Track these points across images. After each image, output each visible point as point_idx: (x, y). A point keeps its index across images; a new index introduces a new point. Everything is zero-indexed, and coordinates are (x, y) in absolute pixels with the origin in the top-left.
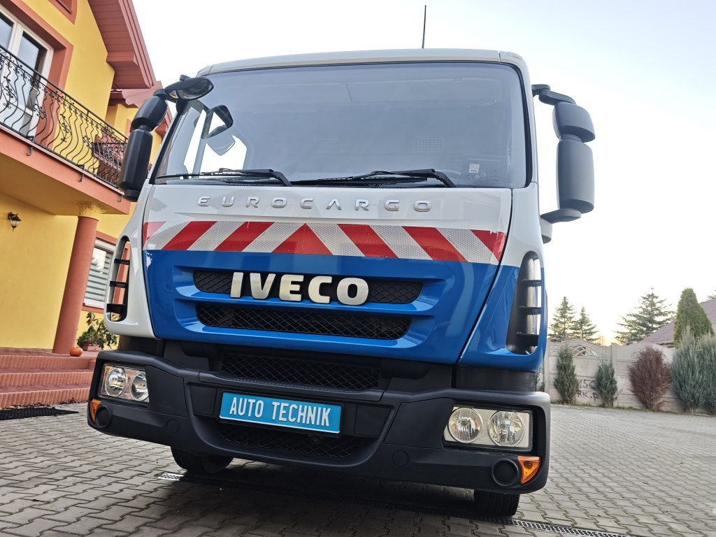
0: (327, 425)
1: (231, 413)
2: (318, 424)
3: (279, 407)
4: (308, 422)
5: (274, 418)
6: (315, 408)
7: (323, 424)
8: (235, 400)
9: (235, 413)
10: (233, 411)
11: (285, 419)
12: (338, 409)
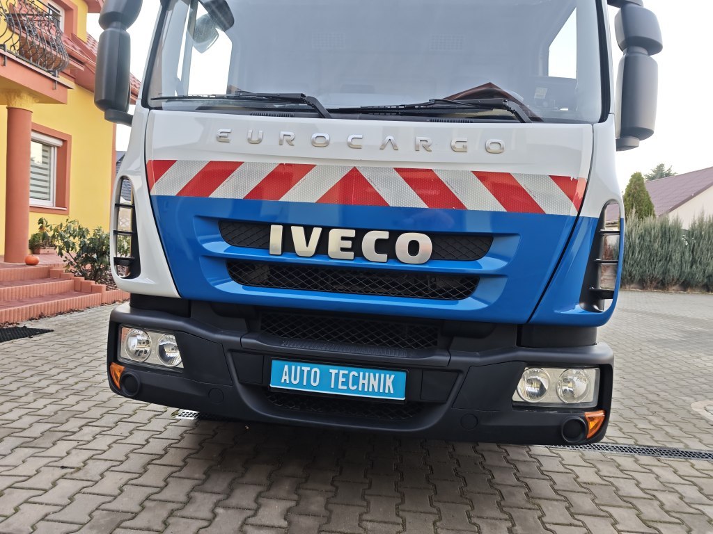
0: (392, 392)
1: (283, 381)
2: (381, 391)
3: (337, 375)
4: (370, 390)
5: (332, 386)
6: (377, 375)
7: (387, 391)
8: (286, 368)
9: (288, 382)
10: (285, 380)
11: (345, 388)
12: (402, 376)
